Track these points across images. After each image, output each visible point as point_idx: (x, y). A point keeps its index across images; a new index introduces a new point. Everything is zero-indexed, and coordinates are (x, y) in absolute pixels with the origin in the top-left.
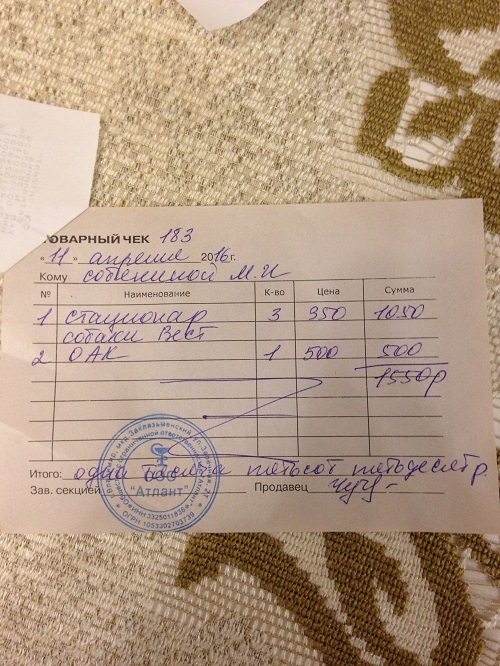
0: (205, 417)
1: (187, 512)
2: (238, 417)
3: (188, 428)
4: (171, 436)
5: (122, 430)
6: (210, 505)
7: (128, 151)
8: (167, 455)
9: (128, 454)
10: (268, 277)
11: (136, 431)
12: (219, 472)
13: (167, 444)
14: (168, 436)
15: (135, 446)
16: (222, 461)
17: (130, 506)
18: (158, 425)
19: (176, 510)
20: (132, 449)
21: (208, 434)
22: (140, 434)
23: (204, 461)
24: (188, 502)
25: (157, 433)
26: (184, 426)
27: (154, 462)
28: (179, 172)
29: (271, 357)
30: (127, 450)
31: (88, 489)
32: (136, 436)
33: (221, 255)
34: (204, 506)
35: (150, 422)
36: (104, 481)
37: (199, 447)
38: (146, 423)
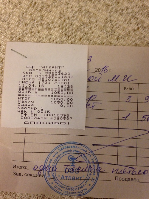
0: (93, 145)
1: (84, 188)
2: (109, 146)
3: (86, 149)
4: (78, 153)
5: (55, 149)
6: (94, 185)
7: (87, 15)
8: (75, 161)
9: (58, 160)
10: (126, 81)
11: (62, 149)
12: (99, 171)
13: (75, 156)
14: (76, 153)
15: (61, 156)
16: (100, 165)
17: (58, 184)
18: (72, 147)
19: (79, 187)
20: (60, 157)
21: (95, 152)
22: (64, 151)
23: (92, 165)
24: (84, 183)
25: (71, 151)
26: (84, 148)
27: (69, 164)
28: (109, 29)
29: (125, 119)
30: (57, 158)
31: (39, 175)
32: (62, 152)
33: (105, 70)
34: (91, 185)
35: (68, 145)
36: (46, 172)
37: (90, 158)
38: (67, 145)
